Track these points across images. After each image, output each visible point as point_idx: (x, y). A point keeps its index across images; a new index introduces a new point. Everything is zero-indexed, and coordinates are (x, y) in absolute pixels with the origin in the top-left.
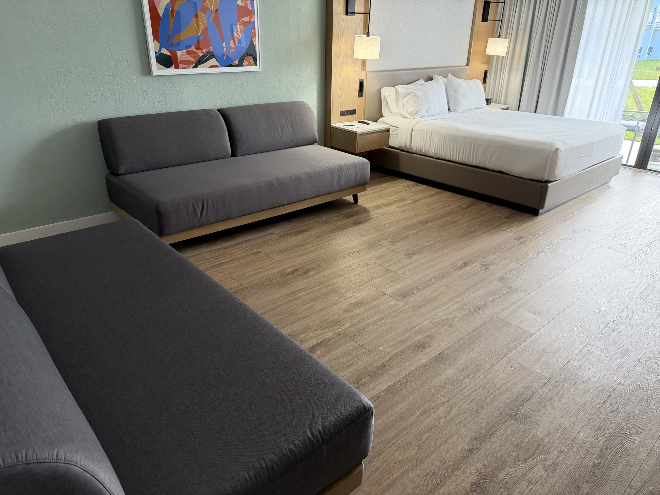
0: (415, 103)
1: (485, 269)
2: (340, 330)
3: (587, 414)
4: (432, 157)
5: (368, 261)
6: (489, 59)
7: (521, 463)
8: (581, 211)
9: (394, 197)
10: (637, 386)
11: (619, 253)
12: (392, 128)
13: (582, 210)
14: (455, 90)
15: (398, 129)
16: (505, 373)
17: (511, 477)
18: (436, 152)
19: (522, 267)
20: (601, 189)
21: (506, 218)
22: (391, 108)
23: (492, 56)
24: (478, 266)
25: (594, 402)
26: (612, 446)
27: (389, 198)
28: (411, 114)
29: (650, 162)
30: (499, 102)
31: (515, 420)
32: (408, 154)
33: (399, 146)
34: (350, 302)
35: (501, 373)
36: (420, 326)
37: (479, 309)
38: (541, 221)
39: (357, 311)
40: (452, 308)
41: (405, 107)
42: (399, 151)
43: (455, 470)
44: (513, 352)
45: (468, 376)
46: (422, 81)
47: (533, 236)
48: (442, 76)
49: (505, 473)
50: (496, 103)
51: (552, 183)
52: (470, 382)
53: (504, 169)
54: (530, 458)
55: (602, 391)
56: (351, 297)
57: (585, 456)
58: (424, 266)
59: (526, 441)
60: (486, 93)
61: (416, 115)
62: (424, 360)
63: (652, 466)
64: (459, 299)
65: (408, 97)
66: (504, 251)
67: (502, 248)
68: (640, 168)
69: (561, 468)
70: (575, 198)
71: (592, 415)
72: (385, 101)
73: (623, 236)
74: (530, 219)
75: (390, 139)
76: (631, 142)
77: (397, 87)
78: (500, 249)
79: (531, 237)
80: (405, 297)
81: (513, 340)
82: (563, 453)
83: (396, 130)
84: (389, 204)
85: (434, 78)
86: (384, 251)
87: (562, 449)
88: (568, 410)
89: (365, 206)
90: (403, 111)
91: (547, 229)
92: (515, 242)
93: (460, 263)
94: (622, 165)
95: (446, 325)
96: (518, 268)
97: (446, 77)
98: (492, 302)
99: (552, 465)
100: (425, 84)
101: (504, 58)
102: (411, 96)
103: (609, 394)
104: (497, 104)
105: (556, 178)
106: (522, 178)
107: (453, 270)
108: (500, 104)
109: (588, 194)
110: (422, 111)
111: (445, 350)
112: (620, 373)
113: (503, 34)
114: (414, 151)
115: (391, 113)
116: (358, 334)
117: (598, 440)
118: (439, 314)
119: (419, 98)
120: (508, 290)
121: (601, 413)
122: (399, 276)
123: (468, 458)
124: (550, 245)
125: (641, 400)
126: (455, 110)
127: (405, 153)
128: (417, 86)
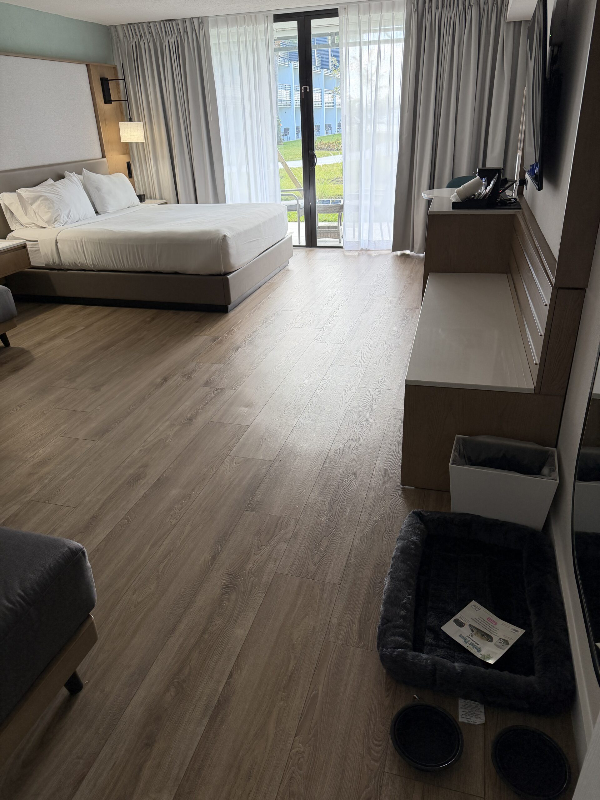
0: (49, 208)
1: (188, 379)
2: (28, 499)
3: (312, 479)
4: (93, 271)
5: (44, 409)
6: (127, 148)
7: (264, 546)
8: (268, 299)
9: (57, 328)
10: (347, 439)
11: (309, 329)
12: (28, 243)
13: (268, 297)
14: (97, 188)
15: (38, 243)
16: (231, 471)
17: (258, 564)
18: (95, 263)
19: (224, 366)
20: (281, 274)
21: (196, 322)
22: (19, 219)
23: (129, 144)
24: (179, 378)
25: (316, 466)
26: (338, 497)
27: (52, 331)
28: (48, 222)
29: (318, 240)
30: (155, 198)
31: (250, 511)
32: (60, 272)
33: (46, 265)
34: (32, 463)
35: (227, 473)
36: (129, 459)
37: (190, 420)
38: (232, 317)
39: (46, 470)
40: (161, 429)
41: (38, 215)
42: (47, 271)
43: (201, 583)
44: (234, 449)
45: (194, 489)
46: (50, 181)
47: (228, 334)
48: (74, 173)
49: (252, 563)
50: (151, 199)
51: (231, 274)
52: (198, 493)
53: (178, 269)
54: (271, 538)
55: (321, 454)
56: (33, 457)
57: (318, 515)
58: (117, 396)
59: (265, 525)
60: (137, 189)
61: (56, 222)
62: (142, 493)
63: (372, 499)
64: (167, 418)
65: (38, 202)
66: (202, 356)
67: (199, 353)
68: (312, 247)
69: (301, 534)
70: (259, 288)
71: (316, 478)
72: (8, 211)
73: (310, 314)
74: (221, 319)
75: (31, 257)
76: (297, 223)
77: (18, 191)
78: (198, 354)
79: (226, 335)
80: (103, 435)
81: (231, 438)
82: (299, 521)
83: (35, 245)
84: (54, 337)
85: (65, 177)
86: (63, 392)
87: (298, 518)
88: (295, 482)
89: (22, 347)
90: (37, 220)
91: (240, 323)
92: (212, 344)
93: (159, 380)
94: (294, 246)
95: (159, 448)
96: (221, 368)
97: (80, 173)
98: (202, 409)
99: (292, 536)
100: (56, 184)
101: (144, 143)
102: (41, 201)
103: (327, 455)
104: (153, 200)
105: (233, 268)
106: (199, 275)
107: (152, 390)
108: (156, 199)
109: (271, 281)
110: (62, 217)
111: (164, 472)
112: (332, 434)
113: (135, 116)
114: (67, 267)
115: (22, 226)
116: (54, 495)
117: (326, 497)
118: (149, 440)
119: (53, 202)
120: (216, 392)
121: (324, 474)
122: (89, 414)
123: (213, 566)
124: (246, 338)
125: (352, 449)
126: (105, 212)
127: (56, 271)
128: (46, 187)
